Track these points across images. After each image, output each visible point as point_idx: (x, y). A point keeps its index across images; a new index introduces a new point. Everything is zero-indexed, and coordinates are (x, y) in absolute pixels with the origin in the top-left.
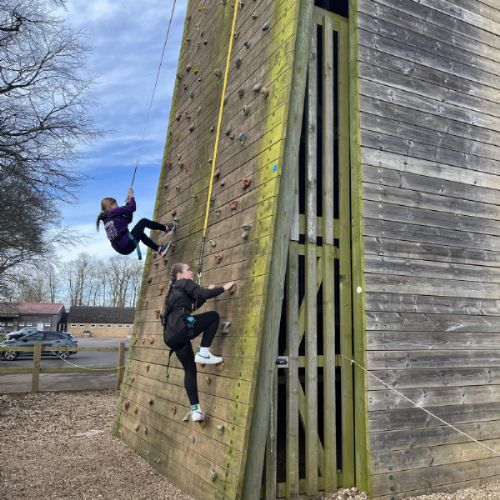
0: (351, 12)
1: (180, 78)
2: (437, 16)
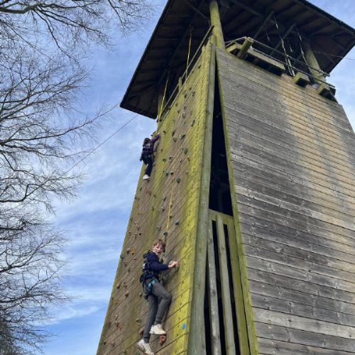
0: (234, 212)
1: (122, 258)
2: (293, 214)
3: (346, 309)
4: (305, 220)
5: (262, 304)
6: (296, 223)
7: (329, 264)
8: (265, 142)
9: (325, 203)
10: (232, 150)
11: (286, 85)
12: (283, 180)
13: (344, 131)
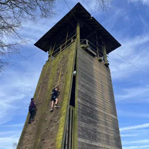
2: (91, 109)
3: (99, 138)
4: (94, 110)
5: (79, 136)
6: (91, 111)
7: (97, 125)
8: (87, 83)
9: (100, 105)
10: (78, 86)
11: (96, 60)
12: (90, 97)
13: (109, 79)
